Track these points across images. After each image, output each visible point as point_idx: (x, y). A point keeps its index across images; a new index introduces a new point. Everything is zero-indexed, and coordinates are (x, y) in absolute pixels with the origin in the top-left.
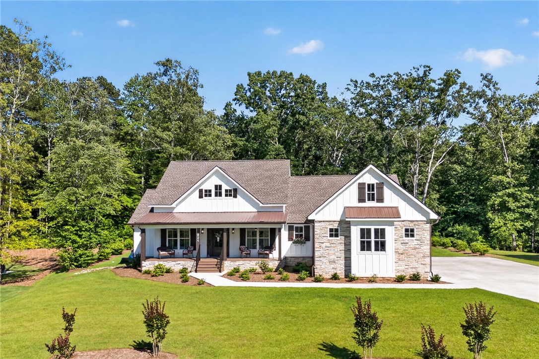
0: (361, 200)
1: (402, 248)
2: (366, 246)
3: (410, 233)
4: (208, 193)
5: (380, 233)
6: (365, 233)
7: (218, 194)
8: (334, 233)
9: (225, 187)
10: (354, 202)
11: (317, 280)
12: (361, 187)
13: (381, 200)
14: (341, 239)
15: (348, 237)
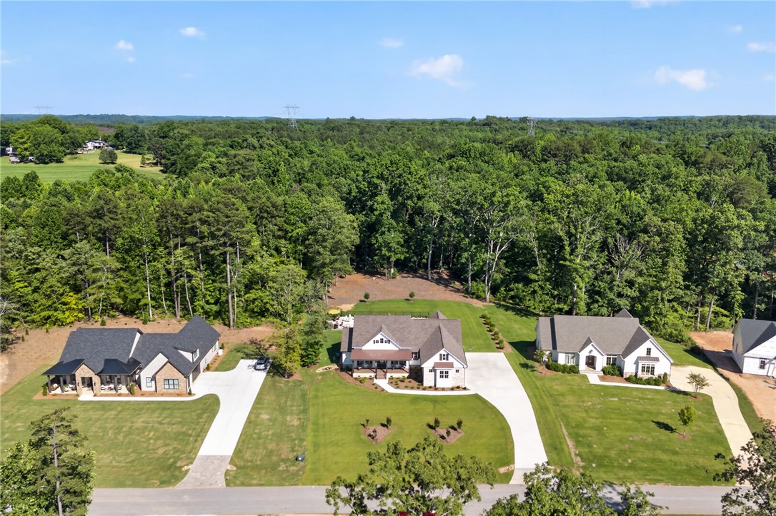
0: (441, 360)
1: (454, 376)
2: (441, 377)
3: (457, 371)
4: (377, 342)
5: (447, 373)
6: (441, 372)
7: (382, 342)
8: (431, 371)
9: (385, 339)
10: (438, 361)
11: (424, 389)
12: (441, 355)
13: (447, 360)
14: (433, 373)
15: (435, 373)
